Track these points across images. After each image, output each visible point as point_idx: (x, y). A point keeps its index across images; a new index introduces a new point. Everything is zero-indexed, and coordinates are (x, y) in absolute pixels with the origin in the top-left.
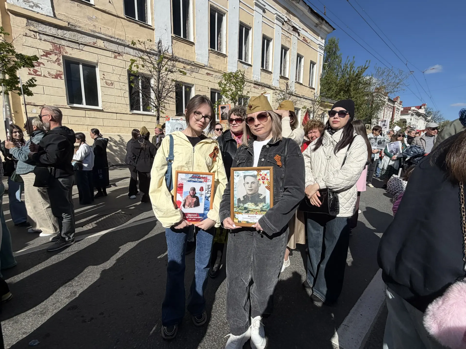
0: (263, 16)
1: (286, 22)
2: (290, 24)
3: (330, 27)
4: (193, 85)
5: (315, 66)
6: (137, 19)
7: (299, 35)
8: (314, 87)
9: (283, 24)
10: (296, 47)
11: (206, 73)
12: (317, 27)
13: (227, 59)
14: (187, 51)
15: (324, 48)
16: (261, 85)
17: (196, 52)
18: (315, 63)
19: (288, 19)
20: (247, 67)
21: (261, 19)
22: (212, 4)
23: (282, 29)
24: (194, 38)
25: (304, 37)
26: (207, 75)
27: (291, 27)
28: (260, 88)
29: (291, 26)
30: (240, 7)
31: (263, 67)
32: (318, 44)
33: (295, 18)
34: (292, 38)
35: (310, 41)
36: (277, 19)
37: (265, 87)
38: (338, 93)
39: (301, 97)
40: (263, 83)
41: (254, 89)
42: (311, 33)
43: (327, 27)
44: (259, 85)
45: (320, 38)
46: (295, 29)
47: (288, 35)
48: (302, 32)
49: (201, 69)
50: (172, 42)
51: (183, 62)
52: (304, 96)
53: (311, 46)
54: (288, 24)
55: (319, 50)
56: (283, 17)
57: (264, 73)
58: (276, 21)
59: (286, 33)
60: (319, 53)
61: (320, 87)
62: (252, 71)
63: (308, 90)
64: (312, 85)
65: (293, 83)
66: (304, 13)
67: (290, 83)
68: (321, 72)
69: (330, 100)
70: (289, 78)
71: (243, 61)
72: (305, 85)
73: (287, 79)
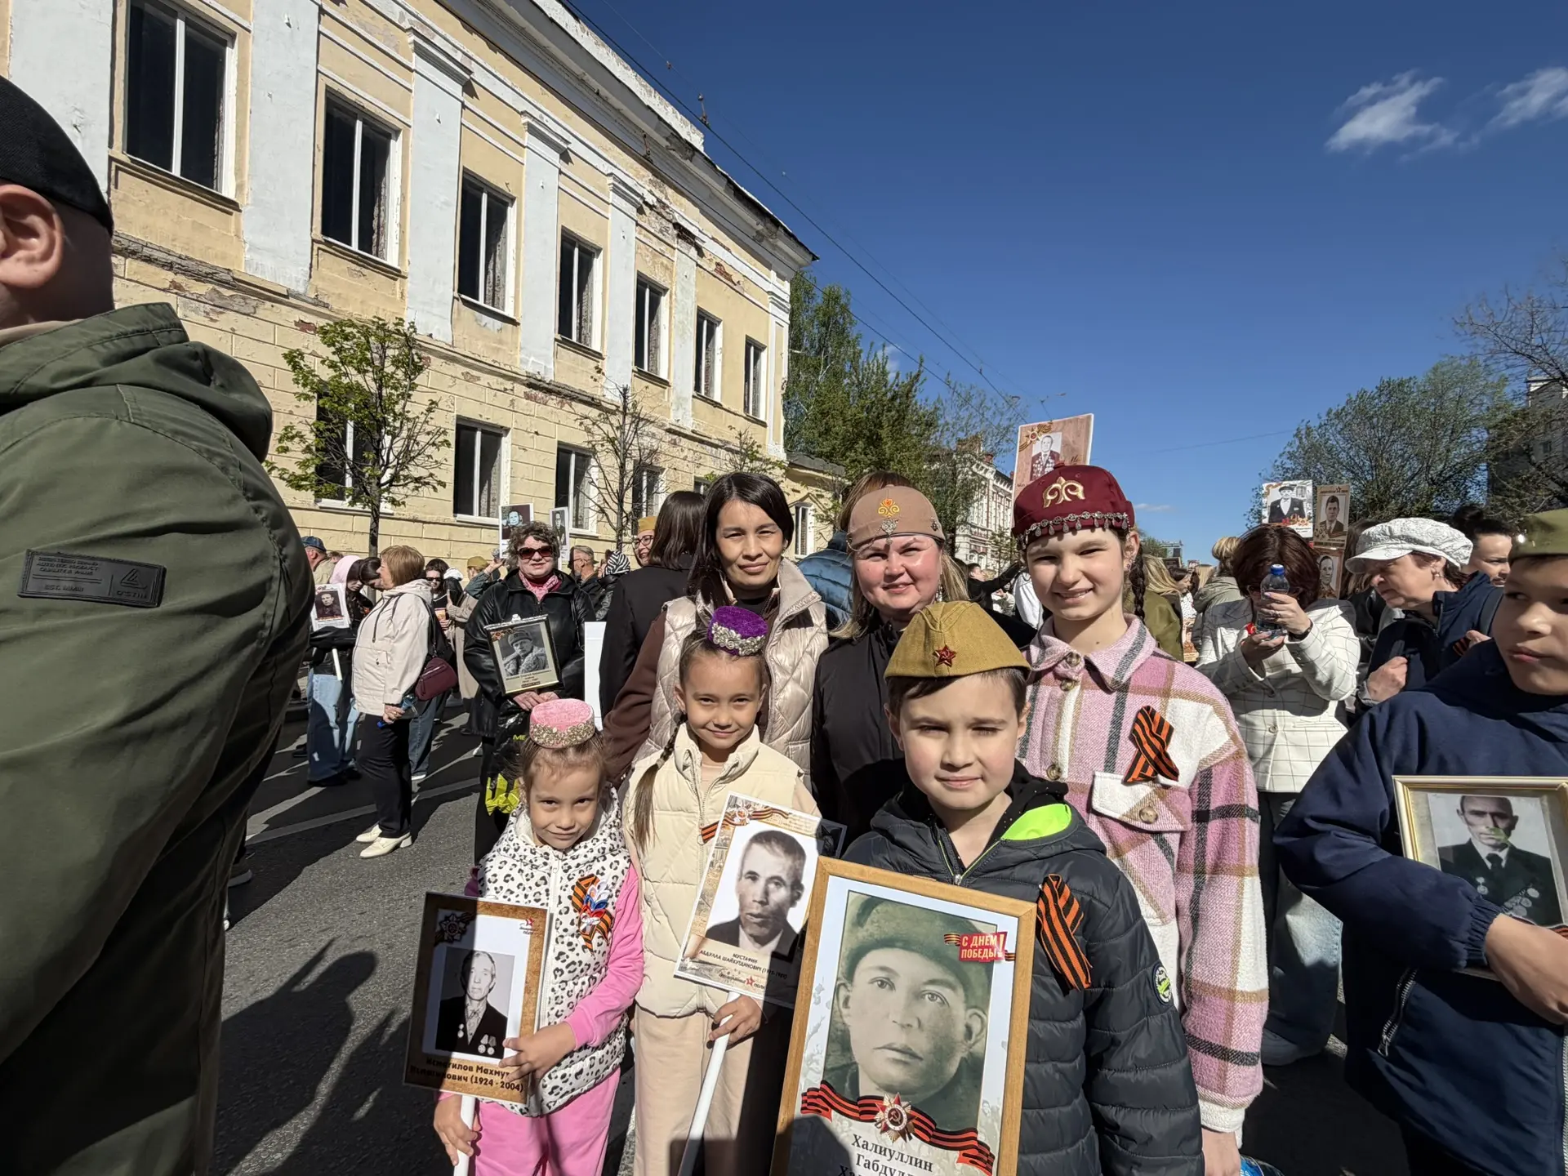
0: (561, 172)
1: (651, 207)
2: (670, 217)
3: (802, 250)
5: (764, 355)
7: (701, 253)
8: (762, 418)
9: (641, 212)
10: (693, 289)
11: (297, 324)
12: (760, 241)
13: (402, 285)
14: (198, 227)
15: (789, 306)
16: (558, 394)
17: (246, 236)
18: (764, 348)
19: (659, 201)
20: (498, 324)
21: (554, 180)
22: (336, 87)
23: (637, 224)
24: (240, 188)
25: (718, 264)
26: (303, 330)
27: (671, 226)
28: (551, 403)
29: (670, 221)
30: (464, 122)
31: (570, 336)
32: (768, 292)
33: (684, 200)
34: (675, 259)
35: (742, 279)
36: (616, 190)
37: (573, 399)
38: (849, 443)
39: (716, 446)
40: (565, 387)
41: (525, 401)
42: (745, 255)
43: (792, 248)
44: (549, 391)
45: (773, 273)
46: (684, 234)
47: (664, 247)
48: (709, 246)
49: (268, 304)
50: (112, 181)
51: (170, 266)
52: (728, 442)
53: (745, 293)
54: (658, 213)
55: (772, 308)
56: (640, 191)
57: (568, 355)
58: (612, 197)
59: (655, 239)
60: (772, 319)
61: (783, 421)
62: (519, 340)
63: (741, 424)
64: (756, 410)
65: (685, 399)
66: (713, 196)
67: (673, 398)
68: (785, 374)
69: (819, 462)
70: (671, 381)
71: (481, 302)
72: (733, 410)
73: (664, 383)
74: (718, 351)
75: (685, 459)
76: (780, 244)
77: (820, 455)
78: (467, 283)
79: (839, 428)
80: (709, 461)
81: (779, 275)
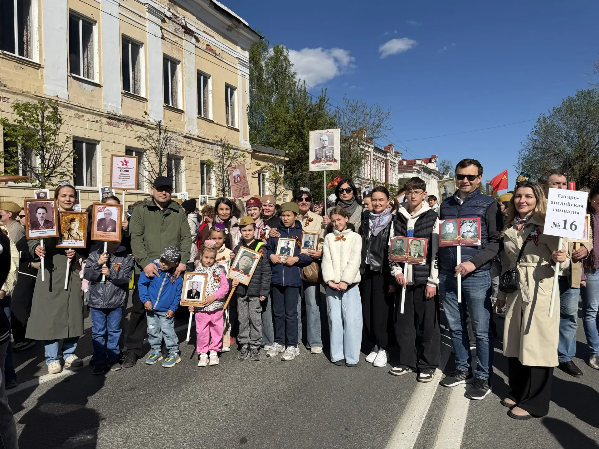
0: (120, 5)
1: (170, 18)
2: (180, 23)
5: (236, 93)
7: (197, 40)
8: (236, 127)
9: (163, 21)
10: (194, 60)
12: (231, 31)
13: (42, 72)
15: (249, 65)
16: (125, 121)
18: (236, 88)
19: (173, 14)
20: (91, 87)
21: (116, 9)
23: (162, 28)
25: (207, 45)
27: (180, 27)
28: (121, 126)
29: (180, 25)
31: (129, 90)
32: (236, 58)
33: (186, 13)
34: (184, 45)
35: (221, 52)
36: (150, 11)
37: (132, 123)
39: (212, 144)
40: (128, 117)
41: (108, 126)
42: (222, 39)
43: (248, 33)
44: (120, 120)
45: (239, 48)
46: (188, 31)
47: (177, 39)
48: (203, 36)
53: (224, 60)
54: (174, 21)
55: (239, 66)
56: (162, 10)
57: (128, 100)
58: (148, 15)
59: (172, 35)
60: (240, 73)
61: (248, 128)
62: (103, 95)
63: (225, 130)
64: (233, 123)
65: (194, 120)
66: (202, 8)
67: (186, 119)
68: (248, 102)
69: (270, 149)
70: (185, 110)
71: (81, 77)
72: (220, 123)
73: (181, 112)
74: (210, 92)
75: (195, 151)
77: (272, 144)
78: (74, 67)
80: (207, 151)
81: (242, 48)
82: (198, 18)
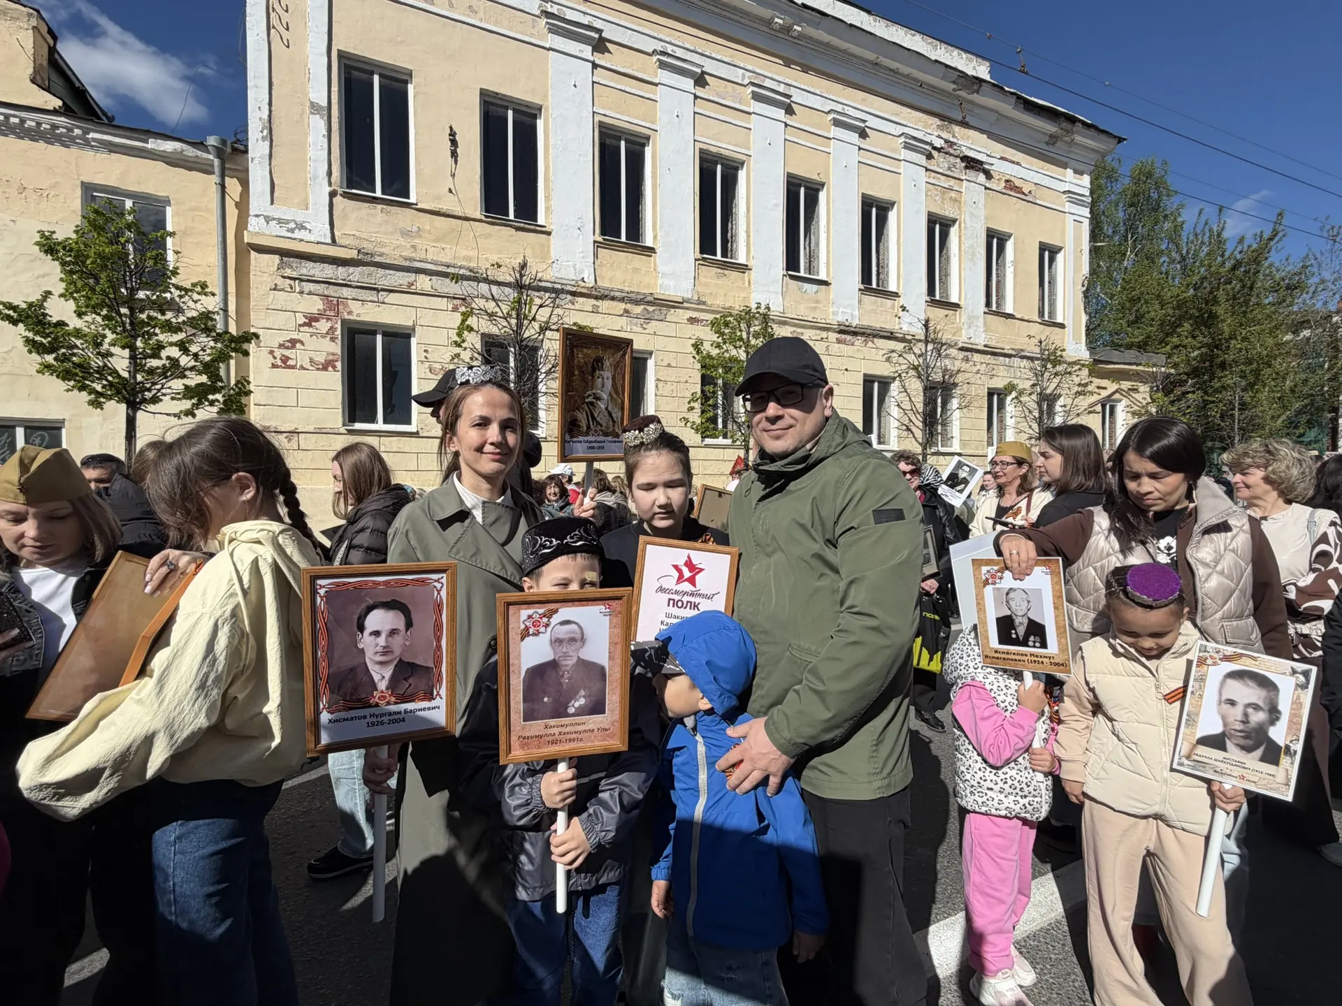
0: (860, 149)
1: (939, 150)
2: (956, 153)
3: (1103, 137)
4: (651, 353)
5: (1060, 257)
6: (512, 217)
7: (988, 175)
8: (1059, 320)
9: (929, 157)
10: (982, 213)
11: (688, 320)
12: (1054, 144)
13: (749, 275)
14: (636, 270)
15: (1089, 200)
16: (863, 334)
17: (659, 269)
18: (1060, 249)
19: (946, 141)
20: (815, 287)
21: (855, 156)
22: (705, 147)
23: (927, 170)
24: (655, 237)
25: (1007, 181)
26: (692, 324)
27: (958, 160)
28: (857, 343)
29: (956, 157)
30: (787, 137)
31: (870, 283)
32: (1064, 192)
33: (971, 133)
34: (963, 190)
35: (1033, 188)
36: (907, 147)
37: (875, 336)
38: (1168, 329)
39: (1009, 356)
40: (868, 327)
41: (837, 345)
42: (1037, 164)
43: (1092, 139)
44: (855, 334)
45: (1069, 172)
46: (972, 164)
47: (952, 182)
48: (998, 167)
49: (672, 310)
50: (596, 255)
51: (622, 300)
52: (1022, 350)
53: (1038, 202)
54: (946, 153)
55: (1068, 207)
56: (928, 139)
57: (869, 300)
58: (905, 154)
59: (943, 178)
60: (1070, 218)
61: (1084, 318)
62: (831, 297)
63: (1036, 329)
64: (1052, 314)
65: (978, 318)
66: (1002, 116)
67: (964, 318)
68: (1085, 269)
69: (1131, 354)
70: (962, 304)
71: (802, 274)
72: (1026, 318)
73: (956, 306)
74: (1009, 264)
75: (978, 372)
76: (1078, 138)
77: (1129, 347)
78: (792, 262)
79: (1155, 312)
80: (1002, 371)
81: (1076, 172)
82: (992, 136)
